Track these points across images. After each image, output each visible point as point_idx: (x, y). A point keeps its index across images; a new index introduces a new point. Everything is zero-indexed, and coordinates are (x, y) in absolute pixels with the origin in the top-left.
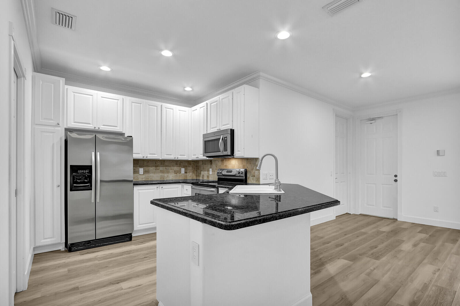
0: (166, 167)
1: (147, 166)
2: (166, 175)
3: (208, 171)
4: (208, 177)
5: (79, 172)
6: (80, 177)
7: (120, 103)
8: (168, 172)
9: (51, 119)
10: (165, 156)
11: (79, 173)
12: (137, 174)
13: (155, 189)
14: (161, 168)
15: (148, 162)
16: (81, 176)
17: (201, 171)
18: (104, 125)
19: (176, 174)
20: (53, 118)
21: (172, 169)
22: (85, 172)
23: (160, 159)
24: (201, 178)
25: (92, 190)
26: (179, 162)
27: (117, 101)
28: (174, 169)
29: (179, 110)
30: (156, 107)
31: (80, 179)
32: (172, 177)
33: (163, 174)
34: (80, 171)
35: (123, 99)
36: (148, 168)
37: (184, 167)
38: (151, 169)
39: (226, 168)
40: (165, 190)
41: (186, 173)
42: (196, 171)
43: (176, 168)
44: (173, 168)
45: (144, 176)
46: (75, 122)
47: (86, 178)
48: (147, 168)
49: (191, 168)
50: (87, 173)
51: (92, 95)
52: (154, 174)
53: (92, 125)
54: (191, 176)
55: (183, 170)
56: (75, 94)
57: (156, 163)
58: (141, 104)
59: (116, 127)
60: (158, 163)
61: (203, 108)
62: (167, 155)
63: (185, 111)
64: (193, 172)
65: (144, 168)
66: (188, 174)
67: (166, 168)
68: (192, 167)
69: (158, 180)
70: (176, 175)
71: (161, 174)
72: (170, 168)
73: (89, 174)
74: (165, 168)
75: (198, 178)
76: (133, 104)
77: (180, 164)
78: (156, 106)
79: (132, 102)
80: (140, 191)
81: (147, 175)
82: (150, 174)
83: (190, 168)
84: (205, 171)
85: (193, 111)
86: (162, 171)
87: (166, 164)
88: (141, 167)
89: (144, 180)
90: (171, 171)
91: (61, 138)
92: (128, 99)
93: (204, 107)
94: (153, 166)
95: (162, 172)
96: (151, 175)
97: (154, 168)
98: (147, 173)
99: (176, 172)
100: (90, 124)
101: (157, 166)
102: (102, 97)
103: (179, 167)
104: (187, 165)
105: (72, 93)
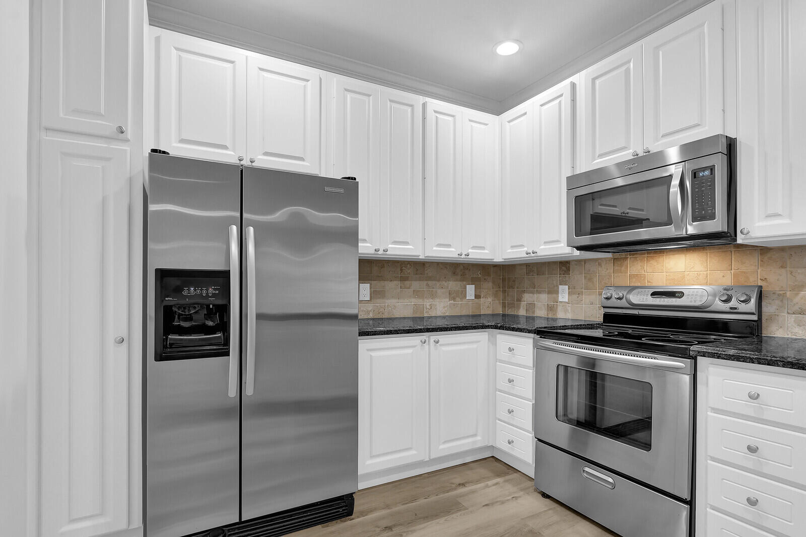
0: (429, 282)
1: (380, 278)
2: (427, 303)
3: (549, 293)
4: (551, 308)
5: (185, 293)
6: (189, 310)
7: (312, 88)
8: (433, 296)
9: (98, 115)
10: (435, 248)
11: (187, 297)
13: (414, 346)
14: (416, 285)
15: (383, 267)
16: (195, 308)
17: (524, 292)
18: (266, 154)
19: (454, 299)
20: (103, 112)
21: (442, 288)
22: (207, 294)
24: (522, 312)
25: (228, 355)
26: (462, 267)
27: (303, 83)
28: (448, 287)
29: (470, 121)
30: (409, 109)
31: (189, 318)
32: (444, 307)
33: (421, 300)
34: (189, 290)
35: (321, 79)
36: (382, 283)
37: (473, 281)
38: (392, 286)
39: (639, 284)
40: (444, 348)
41: (477, 296)
42: (504, 291)
43: (453, 285)
44: (446, 284)
45: (370, 307)
46: (182, 141)
47: (210, 315)
48: (379, 284)
49: (490, 284)
50: (214, 295)
51: (232, 62)
52: (397, 300)
53: (232, 153)
54: (489, 305)
55: (471, 290)
56: (184, 55)
57: (401, 270)
58: (371, 97)
59: (302, 159)
60: (409, 271)
61: (557, 101)
62: (438, 245)
63: (486, 124)
64: (495, 295)
65: (374, 283)
66: (484, 299)
67: (427, 285)
68: (494, 282)
69: (406, 316)
70: (454, 304)
71: (413, 300)
72: (438, 284)
73: (220, 302)
74: (425, 282)
75: (509, 312)
76: (349, 96)
77: (463, 275)
78: (411, 103)
79: (346, 90)
80: (373, 354)
81: (379, 303)
83: (488, 285)
84: (540, 293)
85: (509, 122)
86: (418, 291)
87: (429, 272)
88: (363, 280)
89: (371, 316)
90: (440, 291)
91: (131, 180)
92: (335, 81)
93: (562, 98)
94: (396, 278)
95: (417, 294)
96: (391, 301)
97: (396, 282)
98: (380, 298)
99: (453, 296)
100: (225, 148)
101: (406, 279)
102: (261, 69)
103: (461, 281)
104: (480, 276)
105: (174, 52)
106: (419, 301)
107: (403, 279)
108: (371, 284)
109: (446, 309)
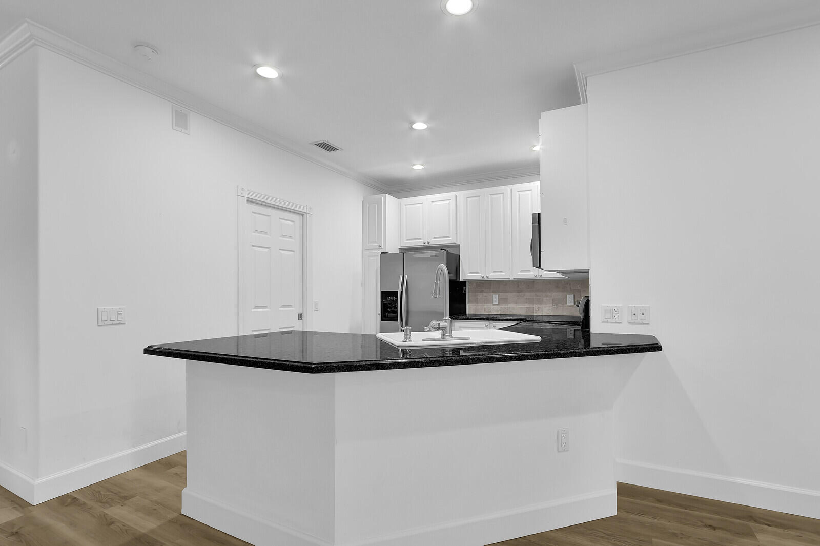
0: (537, 293)
1: (505, 291)
2: (536, 306)
7: (452, 203)
8: (540, 302)
9: (376, 242)
10: (519, 273)
12: (490, 304)
14: (528, 295)
15: (506, 284)
18: (434, 238)
19: (557, 304)
21: (547, 297)
23: (511, 279)
25: (398, 321)
27: (448, 202)
28: (552, 296)
30: (503, 196)
35: (456, 196)
36: (506, 294)
37: (573, 291)
38: (510, 295)
43: (556, 295)
44: (550, 294)
45: (499, 308)
46: (407, 240)
48: (504, 295)
51: (422, 203)
52: (515, 304)
53: (422, 241)
55: (570, 298)
56: (407, 207)
57: (518, 286)
58: (480, 197)
59: (448, 237)
62: (522, 271)
65: (500, 294)
67: (536, 295)
69: (521, 314)
70: (557, 308)
71: (526, 304)
72: (544, 294)
74: (534, 293)
76: (469, 199)
77: (565, 287)
78: (504, 192)
79: (468, 197)
81: (504, 306)
82: (509, 305)
86: (529, 299)
87: (537, 286)
88: (495, 292)
89: (499, 313)
90: (545, 299)
92: (462, 194)
94: (515, 291)
95: (530, 301)
96: (511, 305)
97: (514, 294)
98: (504, 303)
99: (555, 302)
100: (420, 239)
101: (521, 291)
102: (432, 202)
103: (562, 292)
104: (579, 288)
105: (404, 206)
106: (531, 306)
107: (520, 291)
108: (499, 295)
109: (550, 311)
